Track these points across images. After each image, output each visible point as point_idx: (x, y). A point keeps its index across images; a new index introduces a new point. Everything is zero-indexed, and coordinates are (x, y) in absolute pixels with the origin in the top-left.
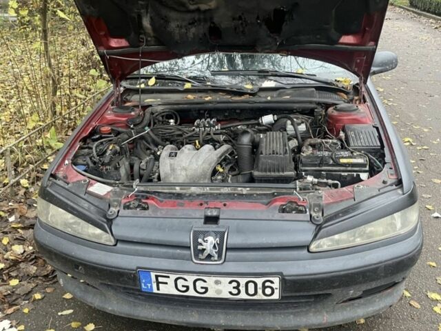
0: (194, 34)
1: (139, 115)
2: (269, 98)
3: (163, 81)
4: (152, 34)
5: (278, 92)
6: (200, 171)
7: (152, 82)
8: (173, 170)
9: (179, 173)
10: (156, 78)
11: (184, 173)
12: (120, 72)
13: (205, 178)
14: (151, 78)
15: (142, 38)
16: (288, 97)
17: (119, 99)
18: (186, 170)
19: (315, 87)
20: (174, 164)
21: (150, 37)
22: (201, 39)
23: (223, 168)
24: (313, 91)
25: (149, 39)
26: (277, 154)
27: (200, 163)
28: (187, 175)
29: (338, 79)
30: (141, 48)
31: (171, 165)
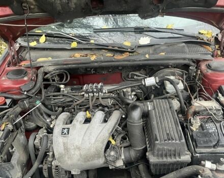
0: (75, 4)
1: (32, 80)
2: (147, 56)
3: (52, 38)
4: (34, 4)
5: (153, 48)
6: (93, 150)
7: (43, 39)
8: (66, 149)
9: (73, 153)
10: (46, 36)
11: (77, 153)
12: (11, 36)
13: (99, 157)
14: (42, 35)
15: (25, 7)
16: (164, 54)
17: (16, 57)
18: (79, 148)
19: (186, 42)
20: (67, 143)
21: (33, 5)
22: (83, 9)
23: (115, 140)
24: (184, 46)
25: (32, 7)
26: (173, 139)
27: (93, 141)
28: (81, 155)
29: (202, 32)
30: (26, 15)
31: (64, 144)
